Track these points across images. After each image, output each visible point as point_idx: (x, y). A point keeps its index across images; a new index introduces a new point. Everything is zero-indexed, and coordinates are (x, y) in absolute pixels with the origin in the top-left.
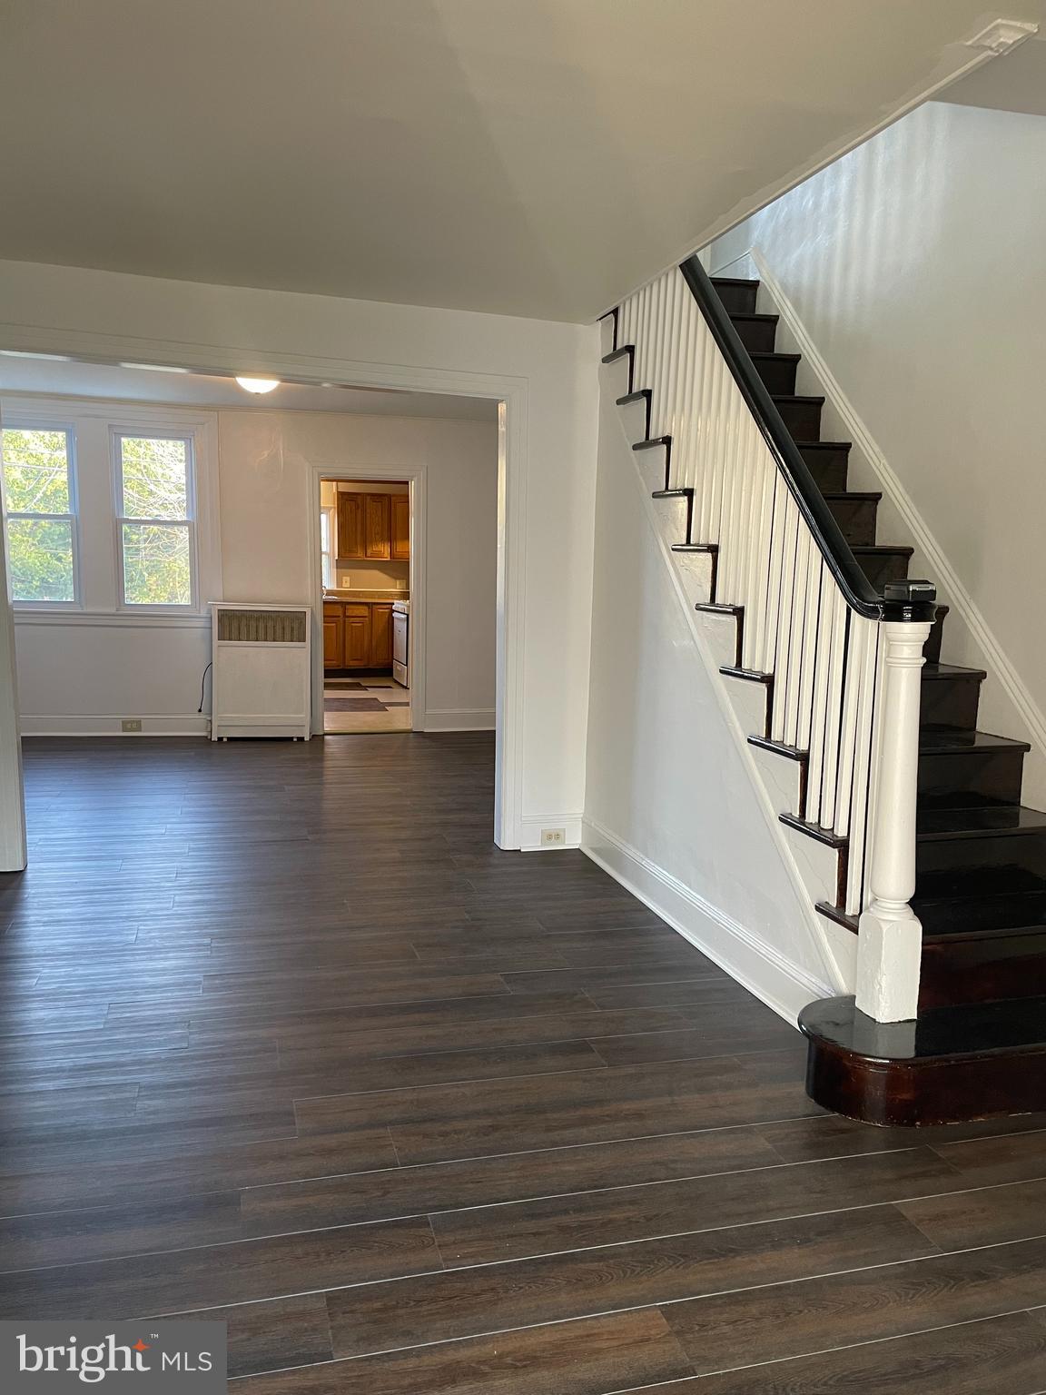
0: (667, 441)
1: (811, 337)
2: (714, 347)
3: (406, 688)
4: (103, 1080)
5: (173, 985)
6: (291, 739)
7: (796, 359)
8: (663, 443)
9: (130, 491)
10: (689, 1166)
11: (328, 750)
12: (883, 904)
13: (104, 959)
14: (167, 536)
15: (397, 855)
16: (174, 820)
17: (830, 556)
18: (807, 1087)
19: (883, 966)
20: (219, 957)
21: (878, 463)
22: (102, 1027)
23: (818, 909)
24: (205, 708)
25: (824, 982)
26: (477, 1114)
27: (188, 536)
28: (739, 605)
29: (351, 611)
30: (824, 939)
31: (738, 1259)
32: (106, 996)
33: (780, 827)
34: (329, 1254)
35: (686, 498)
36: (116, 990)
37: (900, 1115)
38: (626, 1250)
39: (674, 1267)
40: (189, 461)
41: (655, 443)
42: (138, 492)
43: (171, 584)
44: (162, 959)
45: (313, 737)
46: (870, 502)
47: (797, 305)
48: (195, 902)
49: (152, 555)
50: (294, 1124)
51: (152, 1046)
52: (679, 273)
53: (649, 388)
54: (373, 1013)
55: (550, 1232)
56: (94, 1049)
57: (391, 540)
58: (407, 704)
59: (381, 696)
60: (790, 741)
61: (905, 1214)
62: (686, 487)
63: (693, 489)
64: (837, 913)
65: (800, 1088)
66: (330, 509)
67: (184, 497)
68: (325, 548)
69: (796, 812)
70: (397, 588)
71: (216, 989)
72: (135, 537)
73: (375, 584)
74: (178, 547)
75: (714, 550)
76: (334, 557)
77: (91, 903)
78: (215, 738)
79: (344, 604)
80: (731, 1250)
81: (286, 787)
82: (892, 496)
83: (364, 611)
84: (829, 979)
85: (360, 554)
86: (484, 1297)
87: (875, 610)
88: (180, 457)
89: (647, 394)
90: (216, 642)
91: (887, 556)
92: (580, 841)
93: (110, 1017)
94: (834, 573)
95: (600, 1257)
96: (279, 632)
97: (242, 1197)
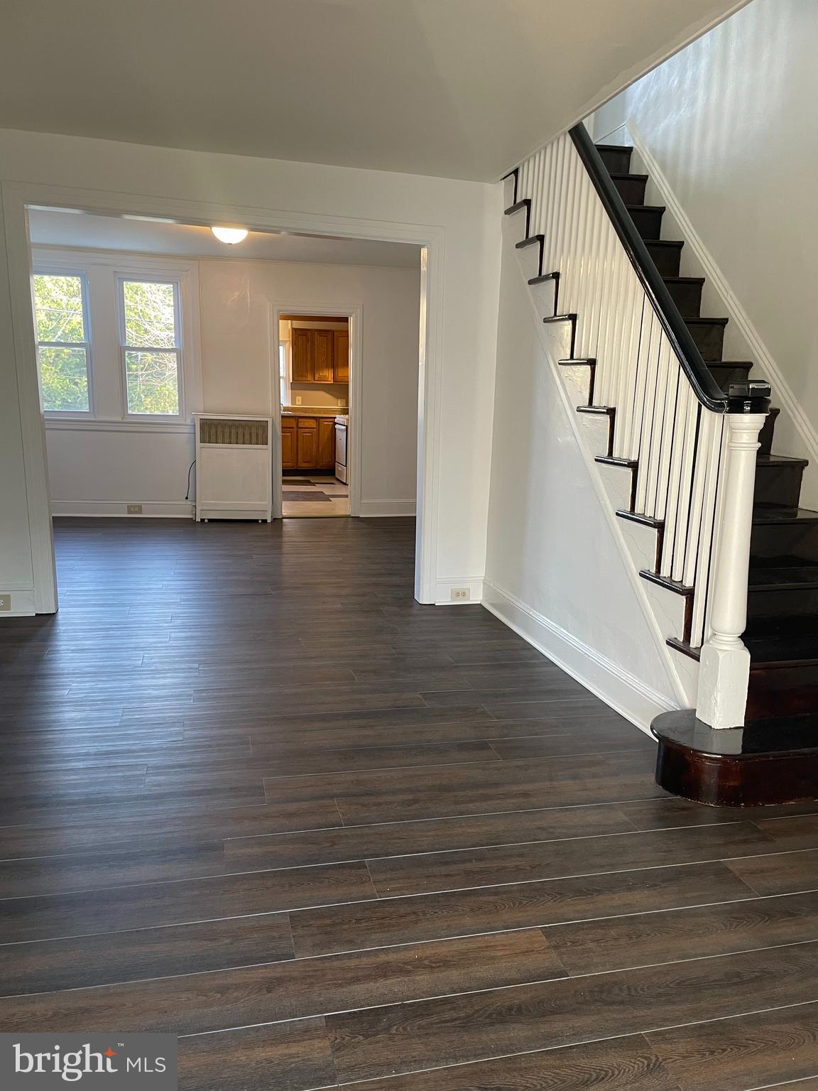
0: (556, 276)
1: (675, 192)
2: (595, 196)
3: (345, 484)
4: (119, 761)
5: (172, 696)
6: (256, 521)
7: (660, 211)
8: (553, 277)
9: (130, 330)
10: (564, 831)
11: (285, 529)
12: (721, 638)
13: (118, 677)
14: (159, 366)
15: (340, 606)
16: (168, 578)
17: (686, 363)
18: (656, 779)
19: (719, 685)
20: (205, 677)
21: (726, 294)
22: (118, 724)
23: (668, 643)
24: (191, 496)
25: (671, 699)
26: (402, 791)
27: (176, 366)
28: (612, 406)
29: (303, 423)
30: (673, 666)
31: (601, 897)
32: (122, 703)
33: (640, 581)
34: (291, 885)
35: (570, 322)
36: (128, 699)
37: (728, 797)
38: (515, 888)
39: (552, 901)
40: (176, 306)
41: (547, 278)
42: (136, 331)
43: (162, 404)
44: (162, 678)
45: (274, 520)
46: (718, 326)
47: (663, 166)
48: (186, 637)
49: (147, 381)
50: (264, 795)
51: (157, 739)
52: (569, 138)
53: (542, 233)
54: (324, 718)
55: (459, 875)
56: (113, 740)
57: (334, 367)
58: (347, 496)
59: (327, 490)
60: (649, 513)
61: (730, 868)
62: (571, 313)
63: (576, 315)
64: (684, 647)
65: (652, 778)
66: (286, 342)
67: (173, 335)
68: (282, 373)
69: (653, 569)
70: (338, 405)
71: (203, 700)
72: (134, 367)
73: (322, 402)
74: (167, 374)
75: (592, 363)
76: (289, 380)
77: (107, 637)
78: (198, 520)
79: (297, 418)
80: (596, 891)
81: (254, 556)
82: (737, 321)
83: (312, 424)
84: (675, 697)
85: (310, 378)
86: (408, 918)
87: (721, 405)
88: (168, 302)
89: (541, 238)
90: (198, 444)
91: (732, 369)
92: (481, 598)
93: (123, 718)
94: (689, 378)
95: (496, 892)
96: (247, 437)
97: (225, 845)
